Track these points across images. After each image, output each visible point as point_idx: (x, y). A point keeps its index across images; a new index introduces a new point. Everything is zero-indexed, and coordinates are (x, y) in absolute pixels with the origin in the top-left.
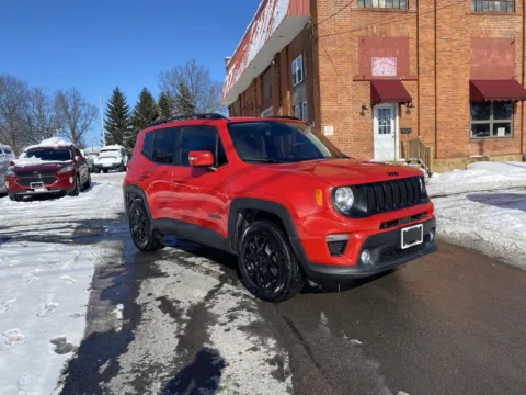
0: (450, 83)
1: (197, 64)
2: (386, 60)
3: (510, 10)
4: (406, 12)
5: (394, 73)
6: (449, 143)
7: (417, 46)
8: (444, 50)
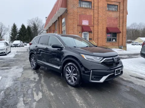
1: (39, 18)
3: (116, 10)
4: (91, 9)
5: (88, 24)
6: (101, 43)
7: (94, 18)
8: (100, 19)
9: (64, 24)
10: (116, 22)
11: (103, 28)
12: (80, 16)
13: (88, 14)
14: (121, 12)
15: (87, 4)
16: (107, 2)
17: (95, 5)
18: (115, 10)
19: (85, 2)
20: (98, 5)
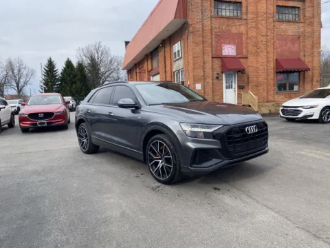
0: (265, 60)
2: (230, 45)
3: (297, 19)
4: (241, 19)
5: (235, 54)
6: (265, 94)
7: (247, 38)
8: (262, 41)
9: (179, 55)
10: (296, 46)
11: (268, 62)
12: (217, 35)
13: (234, 30)
14: (307, 22)
15: (231, 8)
16: (275, 2)
17: (248, 8)
18: (294, 18)
19: (227, 4)
20: (257, 9)
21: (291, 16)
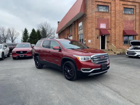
0: (119, 30)
2: (103, 24)
3: (132, 13)
4: (108, 13)
5: (105, 28)
6: (118, 45)
7: (111, 21)
8: (117, 22)
9: (81, 28)
10: (132, 25)
11: (120, 31)
12: (98, 19)
13: (105, 17)
14: (137, 14)
16: (123, 5)
17: (112, 9)
19: (103, 7)
20: (115, 9)
21: (130, 12)
